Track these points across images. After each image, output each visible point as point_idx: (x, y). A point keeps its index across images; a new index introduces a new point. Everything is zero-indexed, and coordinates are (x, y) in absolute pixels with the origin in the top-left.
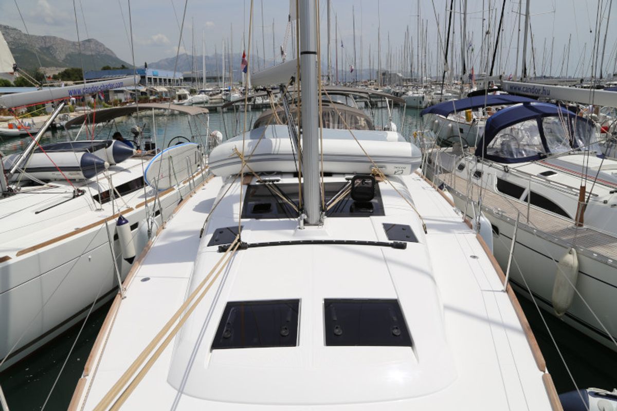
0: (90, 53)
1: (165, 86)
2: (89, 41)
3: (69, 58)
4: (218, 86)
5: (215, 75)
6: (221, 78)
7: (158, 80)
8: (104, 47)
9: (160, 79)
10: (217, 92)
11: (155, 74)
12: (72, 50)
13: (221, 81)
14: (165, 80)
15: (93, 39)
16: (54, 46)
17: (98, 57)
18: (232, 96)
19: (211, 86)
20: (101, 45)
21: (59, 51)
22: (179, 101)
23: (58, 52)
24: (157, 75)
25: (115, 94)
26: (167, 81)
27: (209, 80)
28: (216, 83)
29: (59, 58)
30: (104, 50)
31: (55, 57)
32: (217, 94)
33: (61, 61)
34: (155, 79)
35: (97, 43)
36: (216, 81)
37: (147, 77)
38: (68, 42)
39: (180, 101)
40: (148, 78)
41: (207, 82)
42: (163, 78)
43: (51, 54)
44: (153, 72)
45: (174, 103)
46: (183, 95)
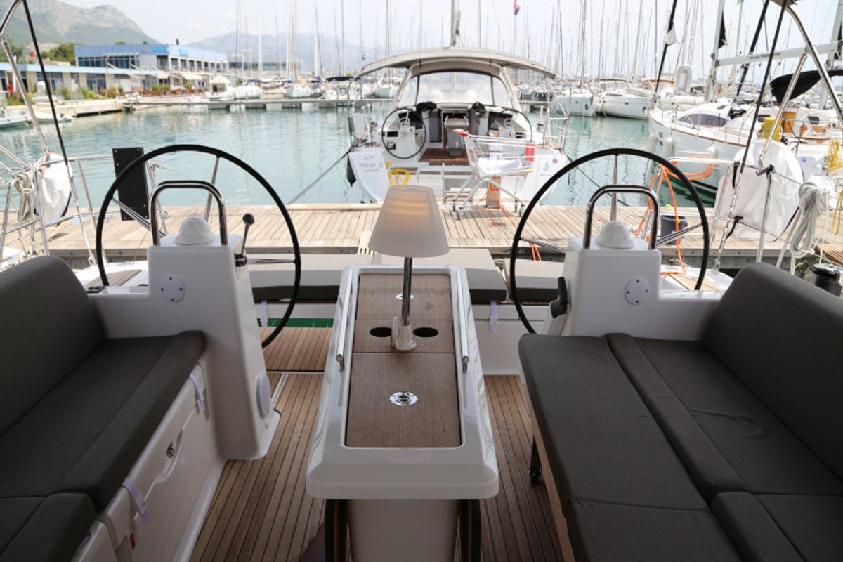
0: (105, 25)
1: (198, 72)
2: (104, 7)
3: (75, 31)
4: (279, 75)
5: (275, 60)
6: (284, 65)
7: (188, 63)
8: (125, 18)
9: (192, 62)
10: (277, 84)
11: (182, 53)
12: (79, 20)
13: (284, 69)
14: (199, 63)
15: (109, 6)
16: (53, 13)
17: (117, 31)
18: (295, 89)
19: (269, 75)
20: (121, 14)
21: (60, 20)
22: (213, 94)
23: (58, 22)
24: (186, 56)
25: (116, 80)
26: (203, 64)
27: (267, 67)
28: (277, 72)
29: (59, 30)
30: (125, 22)
31: (54, 28)
32: (278, 87)
33: (63, 35)
34: (184, 61)
35: (115, 12)
36: (277, 69)
37: (170, 57)
38: (73, 8)
39: (215, 94)
40: (173, 59)
41: (264, 70)
42: (196, 60)
43: (48, 24)
44: (180, 50)
45: (206, 96)
46: (220, 85)
